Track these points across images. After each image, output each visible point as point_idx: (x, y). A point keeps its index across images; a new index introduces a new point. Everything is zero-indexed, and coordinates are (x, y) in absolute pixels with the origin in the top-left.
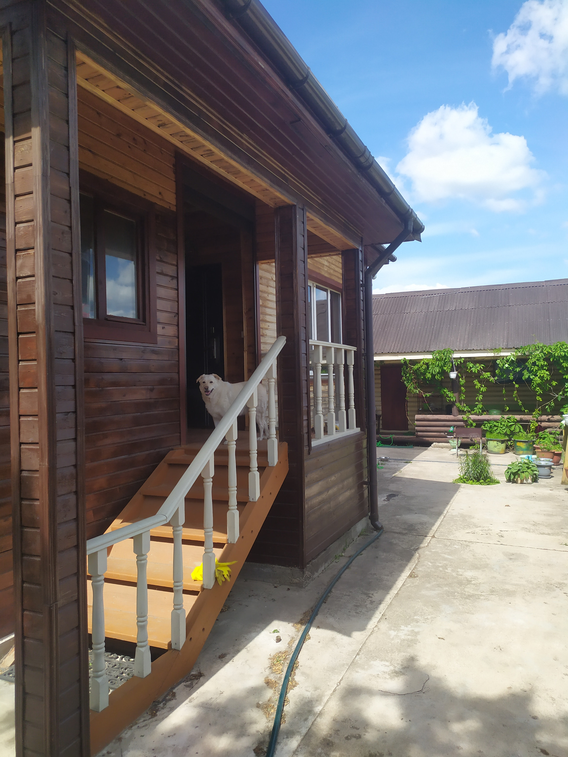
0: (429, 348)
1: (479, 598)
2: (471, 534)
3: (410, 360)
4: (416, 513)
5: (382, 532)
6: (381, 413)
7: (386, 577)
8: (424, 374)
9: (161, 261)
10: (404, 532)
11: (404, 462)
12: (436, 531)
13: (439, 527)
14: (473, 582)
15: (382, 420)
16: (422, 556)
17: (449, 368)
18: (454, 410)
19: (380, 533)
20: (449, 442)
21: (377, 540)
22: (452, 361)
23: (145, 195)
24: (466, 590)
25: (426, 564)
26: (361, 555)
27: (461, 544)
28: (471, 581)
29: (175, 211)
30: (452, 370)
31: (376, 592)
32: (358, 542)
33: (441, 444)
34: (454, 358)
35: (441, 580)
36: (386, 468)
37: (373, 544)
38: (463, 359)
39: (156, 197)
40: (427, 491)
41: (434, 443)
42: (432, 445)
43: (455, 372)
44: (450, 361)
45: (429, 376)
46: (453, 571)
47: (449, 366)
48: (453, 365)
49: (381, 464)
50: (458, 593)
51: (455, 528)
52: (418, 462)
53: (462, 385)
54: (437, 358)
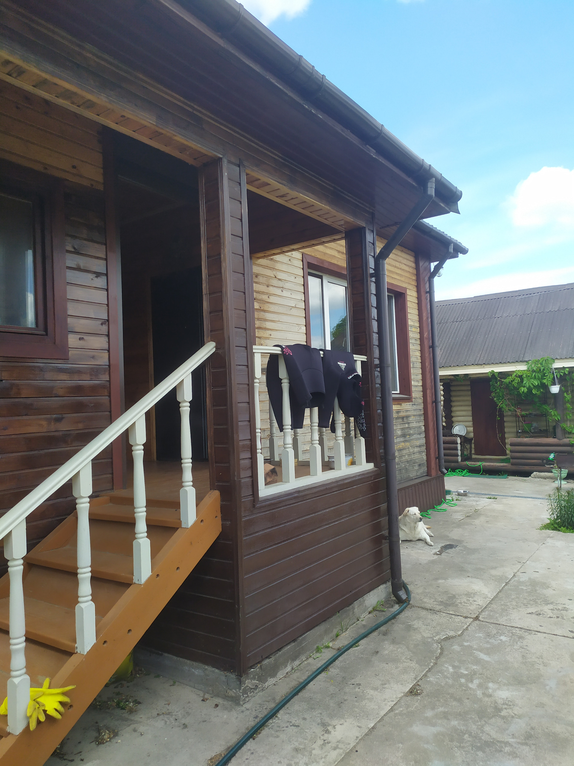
0: (523, 357)
1: (501, 751)
2: (534, 616)
3: (500, 373)
4: (468, 577)
5: (406, 606)
6: (473, 436)
7: (372, 692)
8: (517, 389)
9: (77, 252)
10: (438, 608)
11: (486, 498)
12: (486, 608)
13: (493, 602)
14: (503, 713)
15: (474, 443)
16: (446, 653)
17: (550, 380)
18: (559, 432)
19: (402, 607)
20: (552, 472)
21: (393, 621)
22: (553, 372)
23: (46, 169)
24: (487, 728)
25: (445, 669)
26: (357, 646)
27: (512, 633)
28: (500, 710)
29: (102, 189)
30: (554, 384)
31: (342, 721)
32: (364, 623)
33: (543, 474)
34: (556, 369)
35: (454, 703)
36: (460, 506)
37: (383, 628)
38: (568, 369)
39: (68, 172)
40: (499, 541)
41: (535, 473)
42: (532, 475)
43: (557, 386)
44: (551, 373)
45: (523, 390)
46: (480, 686)
47: (549, 378)
48: (554, 377)
49: (456, 500)
50: (470, 735)
51: (514, 603)
52: (505, 498)
53: (567, 401)
54: (534, 369)
